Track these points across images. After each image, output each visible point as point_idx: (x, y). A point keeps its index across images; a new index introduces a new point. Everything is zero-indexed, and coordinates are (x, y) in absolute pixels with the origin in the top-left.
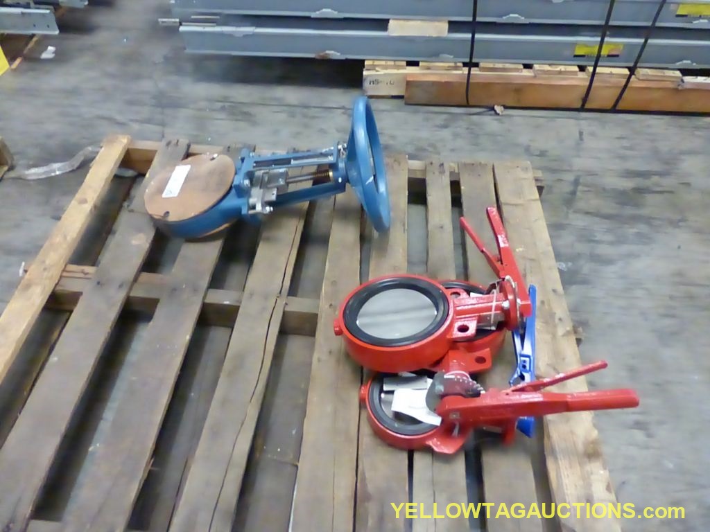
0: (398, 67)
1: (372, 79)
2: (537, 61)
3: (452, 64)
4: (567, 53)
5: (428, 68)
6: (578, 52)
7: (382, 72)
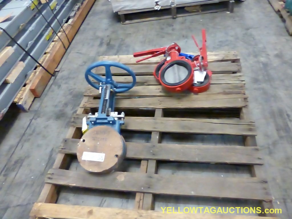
0: (24, 91)
1: (24, 103)
2: (45, 50)
3: (33, 73)
4: (46, 42)
5: (31, 81)
6: (48, 39)
7: (24, 96)
